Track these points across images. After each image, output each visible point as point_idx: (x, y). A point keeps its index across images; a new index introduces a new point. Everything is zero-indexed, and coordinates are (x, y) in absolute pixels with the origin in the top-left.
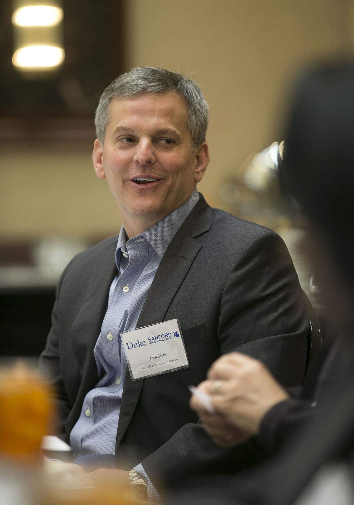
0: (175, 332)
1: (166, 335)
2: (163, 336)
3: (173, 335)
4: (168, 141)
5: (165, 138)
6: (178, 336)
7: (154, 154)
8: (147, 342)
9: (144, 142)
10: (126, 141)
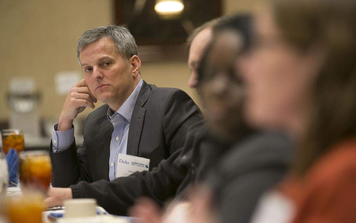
0: (147, 165)
1: (141, 164)
2: (139, 164)
3: (145, 166)
4: (108, 64)
5: (106, 62)
6: (147, 167)
7: (102, 73)
8: (131, 163)
9: (95, 68)
10: (88, 71)
